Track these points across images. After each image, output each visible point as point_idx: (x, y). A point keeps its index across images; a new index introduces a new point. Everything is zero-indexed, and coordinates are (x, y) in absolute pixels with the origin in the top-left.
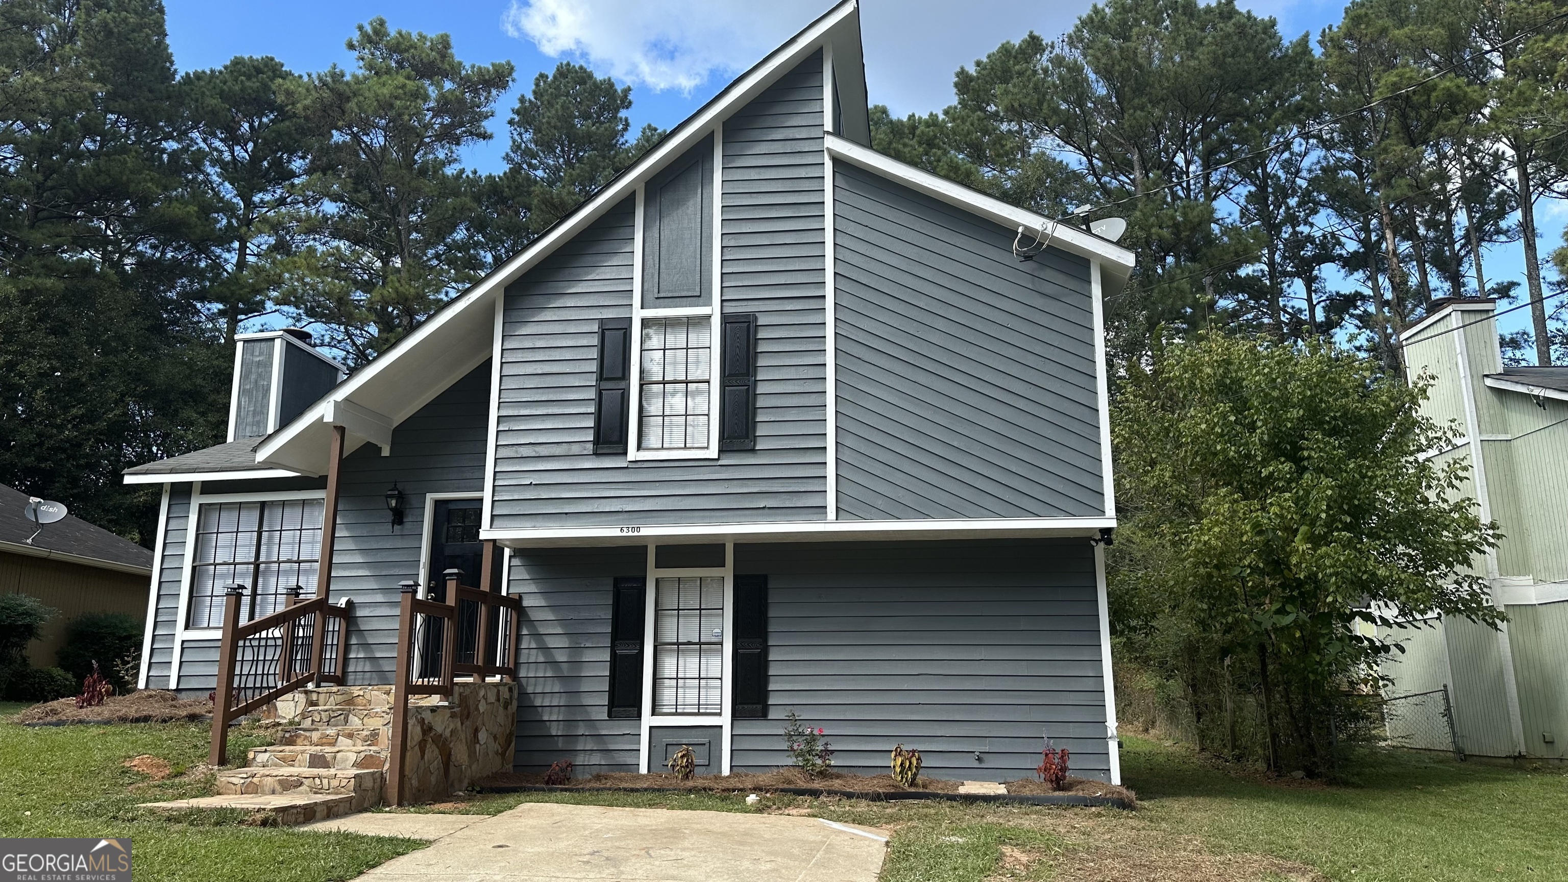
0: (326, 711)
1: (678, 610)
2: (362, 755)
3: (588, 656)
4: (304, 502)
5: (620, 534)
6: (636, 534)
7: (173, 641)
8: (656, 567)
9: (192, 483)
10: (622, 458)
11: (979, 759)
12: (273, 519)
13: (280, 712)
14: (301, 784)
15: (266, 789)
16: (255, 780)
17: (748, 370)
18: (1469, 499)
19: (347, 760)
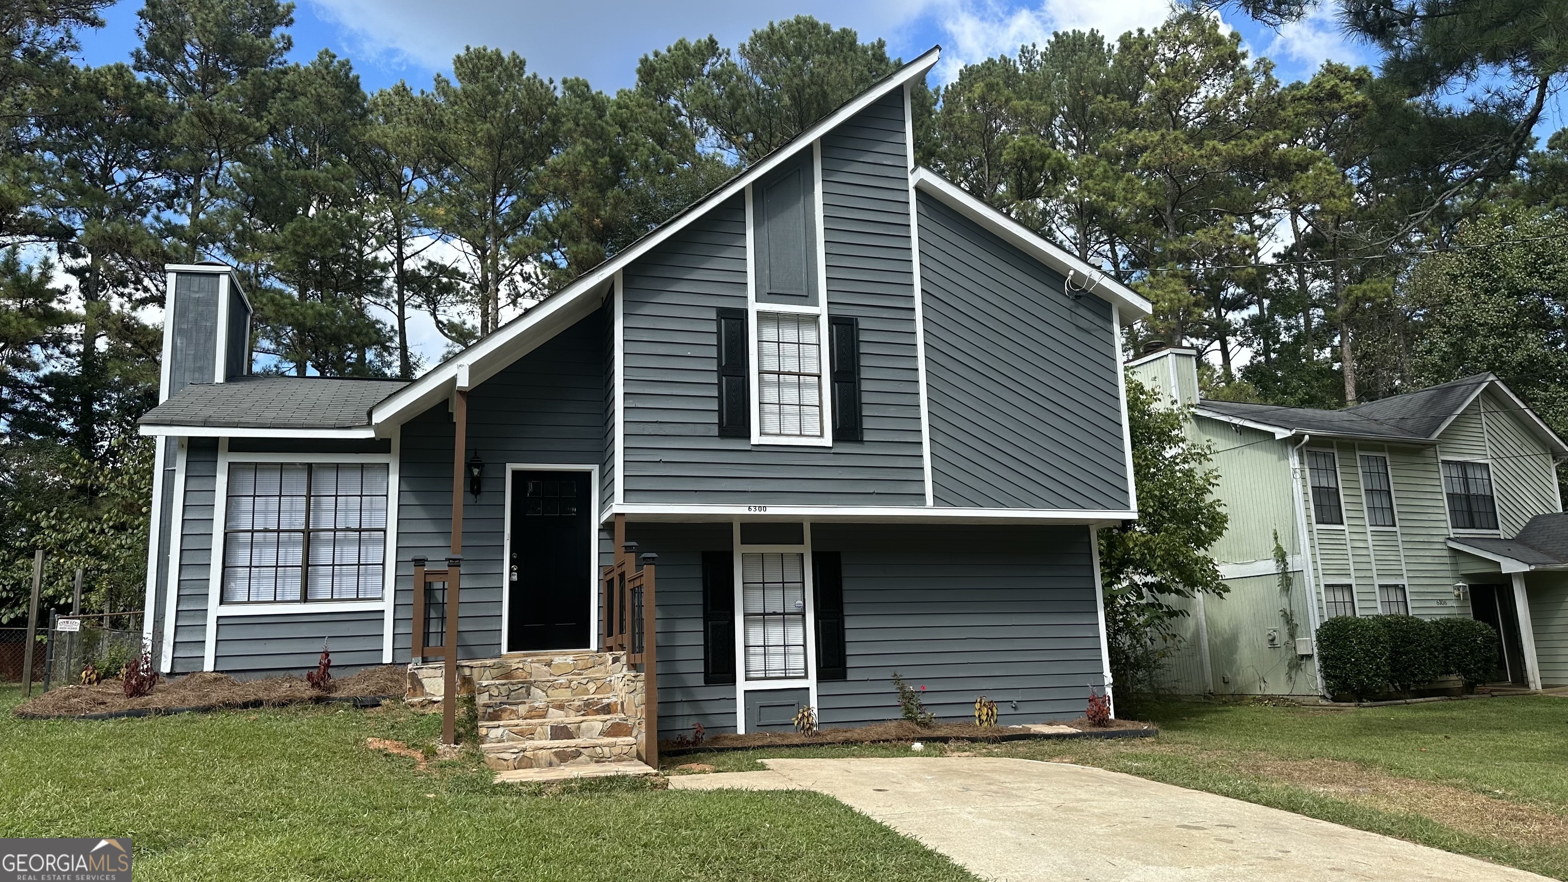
0: (504, 685)
1: (763, 583)
2: (609, 723)
3: (681, 626)
4: (362, 467)
5: (747, 512)
6: (762, 513)
7: (205, 617)
8: (742, 543)
9: (217, 438)
10: (746, 441)
11: (1015, 708)
12: (326, 483)
13: (427, 689)
14: (580, 754)
15: (543, 762)
16: (527, 754)
17: (854, 368)
18: (1219, 501)
19: (593, 729)
